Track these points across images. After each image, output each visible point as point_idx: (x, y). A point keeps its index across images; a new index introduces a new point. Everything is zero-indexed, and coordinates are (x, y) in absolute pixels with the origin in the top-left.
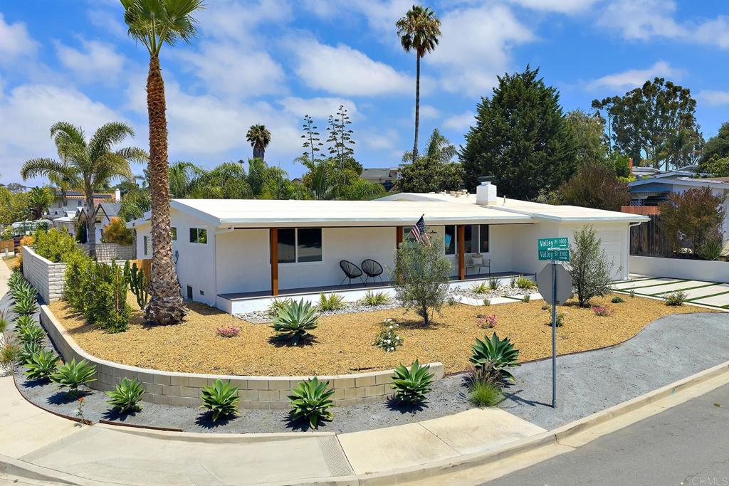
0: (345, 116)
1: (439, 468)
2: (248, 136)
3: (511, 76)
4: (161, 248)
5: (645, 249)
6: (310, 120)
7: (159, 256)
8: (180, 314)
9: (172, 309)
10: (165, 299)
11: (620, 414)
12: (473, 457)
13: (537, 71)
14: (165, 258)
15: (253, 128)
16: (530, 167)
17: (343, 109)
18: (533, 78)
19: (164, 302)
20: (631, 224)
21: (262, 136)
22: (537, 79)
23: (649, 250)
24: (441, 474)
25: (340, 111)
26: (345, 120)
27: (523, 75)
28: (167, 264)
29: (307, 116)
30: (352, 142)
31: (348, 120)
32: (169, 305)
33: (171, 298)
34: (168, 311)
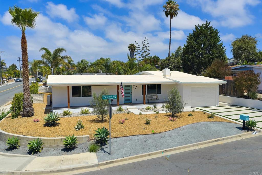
0: (147, 41)
1: (48, 171)
2: (128, 48)
3: (200, 25)
4: (25, 93)
5: (232, 94)
6: (137, 43)
7: (25, 95)
8: (31, 113)
9: (28, 112)
10: (26, 109)
11: (133, 159)
12: (63, 169)
13: (210, 22)
14: (26, 96)
15: (130, 45)
16: (203, 60)
17: (146, 39)
18: (208, 25)
19: (26, 110)
20: (219, 84)
21: (133, 48)
22: (210, 26)
23: (233, 94)
24: (49, 173)
25: (145, 40)
26: (147, 43)
27: (205, 24)
28: (27, 98)
29: (136, 42)
30: (149, 51)
31: (148, 43)
32: (27, 111)
33: (28, 108)
34: (27, 112)
